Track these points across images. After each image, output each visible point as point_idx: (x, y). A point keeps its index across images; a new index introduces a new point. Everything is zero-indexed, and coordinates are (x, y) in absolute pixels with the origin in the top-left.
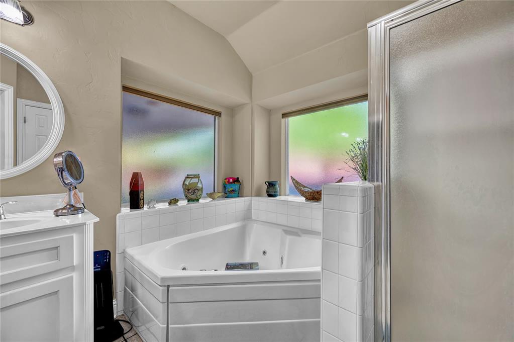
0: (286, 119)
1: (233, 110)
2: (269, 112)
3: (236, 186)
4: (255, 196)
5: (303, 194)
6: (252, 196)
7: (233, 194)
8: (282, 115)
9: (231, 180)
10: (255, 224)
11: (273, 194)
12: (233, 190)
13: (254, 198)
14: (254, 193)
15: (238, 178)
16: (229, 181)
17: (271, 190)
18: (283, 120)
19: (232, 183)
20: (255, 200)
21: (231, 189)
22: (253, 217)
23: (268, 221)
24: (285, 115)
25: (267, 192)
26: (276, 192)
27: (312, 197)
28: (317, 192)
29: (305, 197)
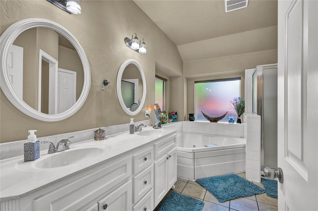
1: (171, 78)
2: (188, 80)
3: (176, 116)
5: (209, 119)
6: (183, 121)
7: (175, 120)
8: (195, 82)
9: (174, 113)
10: (187, 134)
11: (193, 119)
14: (184, 119)
15: (176, 112)
17: (191, 117)
18: (195, 84)
20: (185, 123)
21: (175, 118)
22: (184, 131)
25: (189, 118)
26: (194, 119)
27: (215, 120)
28: (217, 118)
29: (210, 120)
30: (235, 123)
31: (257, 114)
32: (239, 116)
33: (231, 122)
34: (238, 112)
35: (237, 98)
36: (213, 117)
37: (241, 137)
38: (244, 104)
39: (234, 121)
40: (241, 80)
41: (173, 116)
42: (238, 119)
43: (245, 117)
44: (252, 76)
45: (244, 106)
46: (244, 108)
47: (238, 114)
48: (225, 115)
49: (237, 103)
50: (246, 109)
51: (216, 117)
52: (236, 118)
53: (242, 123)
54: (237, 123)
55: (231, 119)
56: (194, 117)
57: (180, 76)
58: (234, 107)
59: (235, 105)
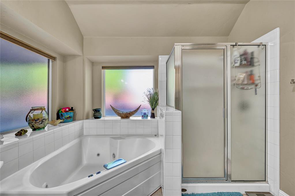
0: (104, 70)
1: (65, 57)
2: (93, 64)
3: (71, 114)
4: (86, 119)
5: (119, 114)
7: (69, 120)
8: (102, 67)
9: (67, 110)
10: (89, 138)
11: (99, 116)
12: (70, 117)
13: (84, 121)
14: (85, 118)
15: (72, 108)
16: (65, 110)
17: (96, 114)
18: (102, 70)
19: (68, 111)
20: (86, 121)
21: (68, 116)
23: (98, 134)
24: (104, 68)
25: (94, 115)
26: (101, 115)
27: (126, 116)
28: (129, 114)
29: (121, 117)
30: (149, 118)
31: (175, 108)
32: (153, 109)
33: (145, 117)
34: (152, 104)
35: (151, 89)
36: (125, 112)
37: (156, 136)
38: (158, 96)
39: (147, 116)
40: (154, 69)
41: (65, 113)
42: (152, 113)
43: (159, 110)
44: (165, 63)
45: (158, 98)
46: (158, 99)
47: (152, 108)
48: (138, 109)
49: (150, 95)
50: (160, 102)
51: (128, 111)
52: (149, 113)
53: (155, 118)
54: (151, 118)
55: (145, 114)
56: (100, 113)
57: (79, 56)
58: (148, 100)
59: (149, 96)
